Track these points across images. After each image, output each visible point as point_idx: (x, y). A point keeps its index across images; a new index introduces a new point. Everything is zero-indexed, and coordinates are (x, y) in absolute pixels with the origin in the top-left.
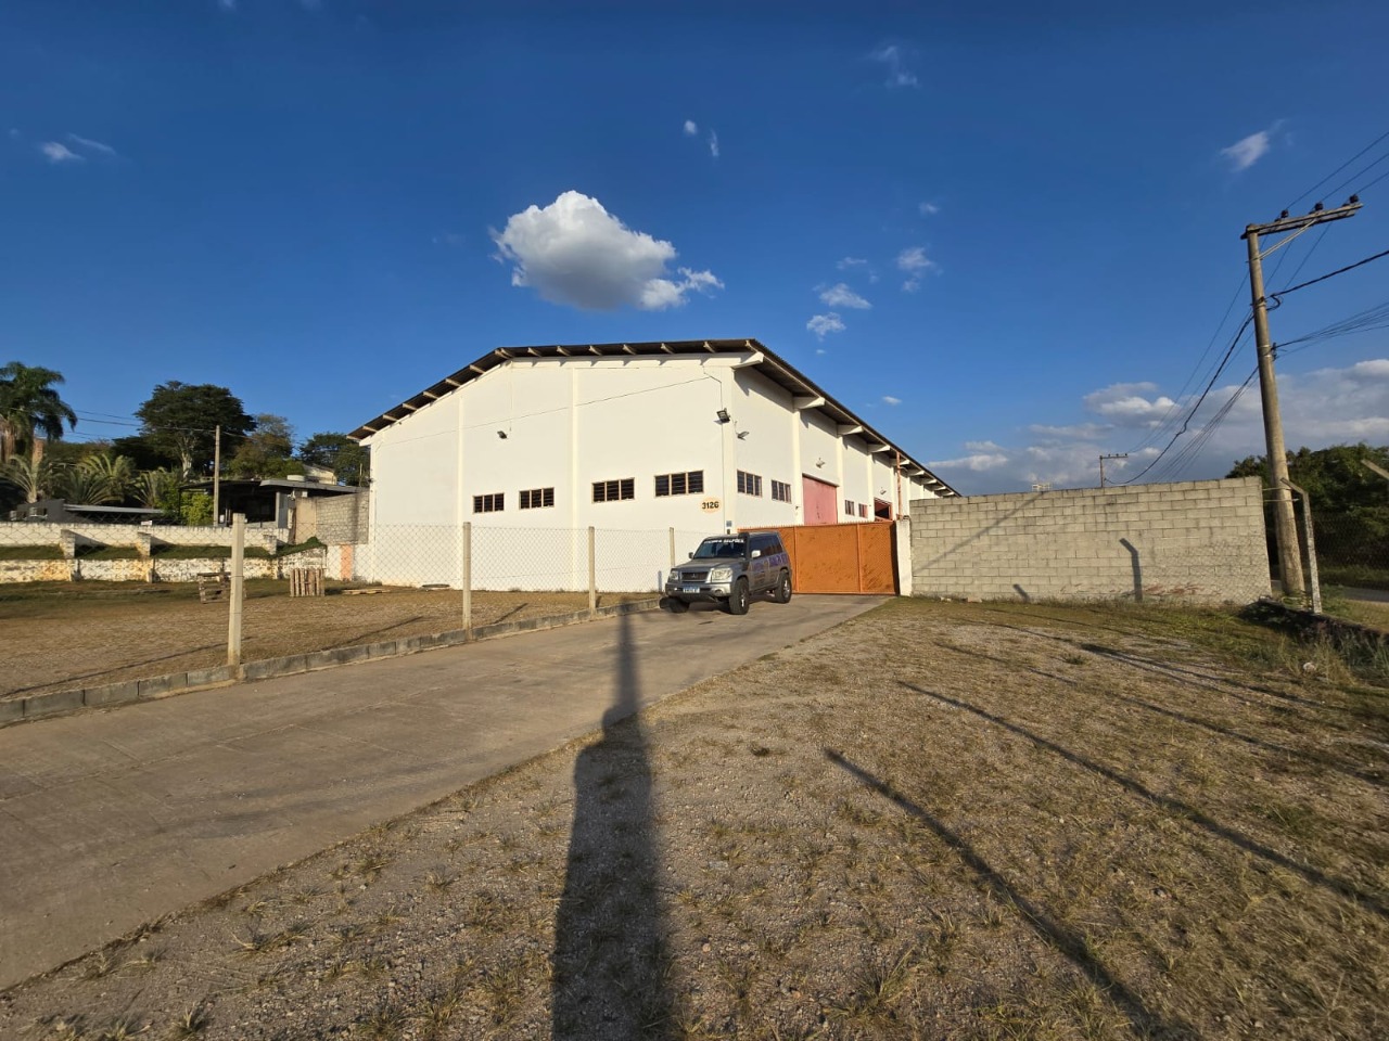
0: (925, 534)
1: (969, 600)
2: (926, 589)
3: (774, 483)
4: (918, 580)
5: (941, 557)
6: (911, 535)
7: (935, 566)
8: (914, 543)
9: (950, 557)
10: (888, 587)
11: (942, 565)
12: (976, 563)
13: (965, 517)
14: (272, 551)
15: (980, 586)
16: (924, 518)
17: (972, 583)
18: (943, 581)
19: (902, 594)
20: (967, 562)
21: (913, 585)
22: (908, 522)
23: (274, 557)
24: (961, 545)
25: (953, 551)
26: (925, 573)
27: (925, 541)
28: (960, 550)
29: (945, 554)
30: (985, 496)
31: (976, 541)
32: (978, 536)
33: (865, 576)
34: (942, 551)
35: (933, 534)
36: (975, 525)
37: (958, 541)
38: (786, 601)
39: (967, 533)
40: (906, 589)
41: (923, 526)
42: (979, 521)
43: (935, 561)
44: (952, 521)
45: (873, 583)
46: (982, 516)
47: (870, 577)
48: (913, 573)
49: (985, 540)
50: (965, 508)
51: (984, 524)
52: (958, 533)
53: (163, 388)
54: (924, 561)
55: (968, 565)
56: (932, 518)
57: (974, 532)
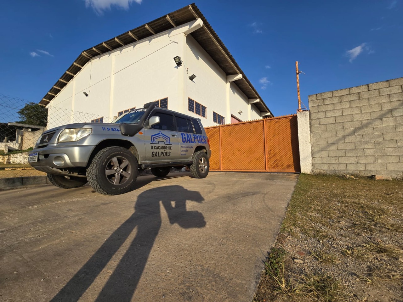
0: (323, 121)
1: (378, 177)
2: (325, 167)
3: (214, 114)
4: (318, 161)
5: (340, 140)
6: (310, 124)
7: (334, 147)
8: (313, 129)
9: (348, 140)
10: (289, 166)
11: (341, 146)
12: (379, 143)
13: (364, 103)
14: (6, 152)
15: (384, 165)
16: (323, 108)
17: (375, 162)
18: (343, 160)
19: (302, 171)
20: (367, 142)
21: (313, 165)
22: (308, 113)
23: (6, 155)
24: (362, 127)
25: (353, 133)
26: (324, 154)
27: (323, 128)
28: (360, 132)
29: (344, 137)
30: (387, 81)
31: (377, 122)
32: (381, 118)
33: (270, 158)
34: (341, 134)
35: (331, 121)
36: (376, 109)
37: (358, 125)
38: (203, 176)
39: (368, 117)
40: (306, 167)
41: (321, 115)
42: (381, 105)
43: (333, 144)
44: (351, 107)
45: (276, 163)
46: (384, 100)
47: (274, 159)
48: (312, 154)
49: (389, 122)
50: (365, 96)
51: (387, 107)
52: (357, 118)
53: (28, 105)
54: (323, 143)
55: (370, 146)
56: (330, 107)
57: (375, 116)
